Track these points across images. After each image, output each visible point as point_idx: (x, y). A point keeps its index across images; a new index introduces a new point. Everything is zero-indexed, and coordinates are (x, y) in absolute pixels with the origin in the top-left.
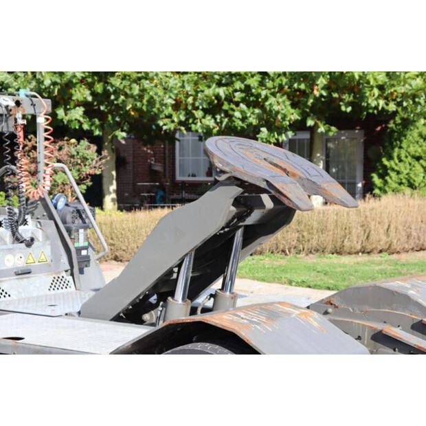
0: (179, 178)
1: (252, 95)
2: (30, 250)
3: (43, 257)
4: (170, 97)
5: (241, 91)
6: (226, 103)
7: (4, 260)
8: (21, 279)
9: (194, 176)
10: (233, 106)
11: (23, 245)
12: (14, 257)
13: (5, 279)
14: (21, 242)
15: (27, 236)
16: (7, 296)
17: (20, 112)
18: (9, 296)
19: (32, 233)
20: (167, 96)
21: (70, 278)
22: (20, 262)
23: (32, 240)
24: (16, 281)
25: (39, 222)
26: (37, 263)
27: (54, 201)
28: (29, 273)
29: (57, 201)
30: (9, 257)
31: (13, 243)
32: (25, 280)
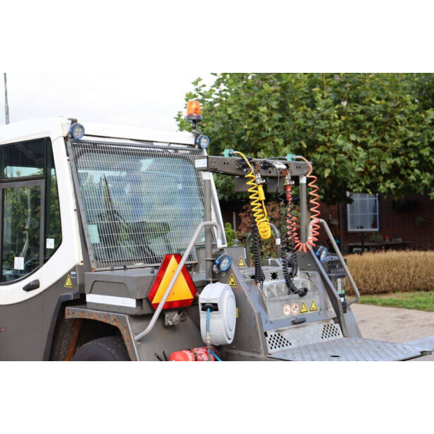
0: (350, 229)
1: (425, 161)
2: (303, 300)
3: (313, 306)
4: (360, 166)
5: (415, 159)
6: (402, 169)
7: (283, 310)
8: (298, 327)
9: (362, 227)
10: (409, 171)
11: (297, 295)
12: (291, 307)
13: (286, 328)
14: (296, 293)
15: (299, 287)
16: (288, 344)
17: (289, 174)
18: (290, 344)
19: (303, 284)
20: (358, 166)
21: (337, 326)
22: (295, 312)
23: (306, 290)
24: (294, 330)
25: (307, 273)
26: (309, 312)
27: (318, 253)
28: (303, 322)
29: (320, 254)
30: (288, 307)
31: (289, 294)
32: (301, 328)
